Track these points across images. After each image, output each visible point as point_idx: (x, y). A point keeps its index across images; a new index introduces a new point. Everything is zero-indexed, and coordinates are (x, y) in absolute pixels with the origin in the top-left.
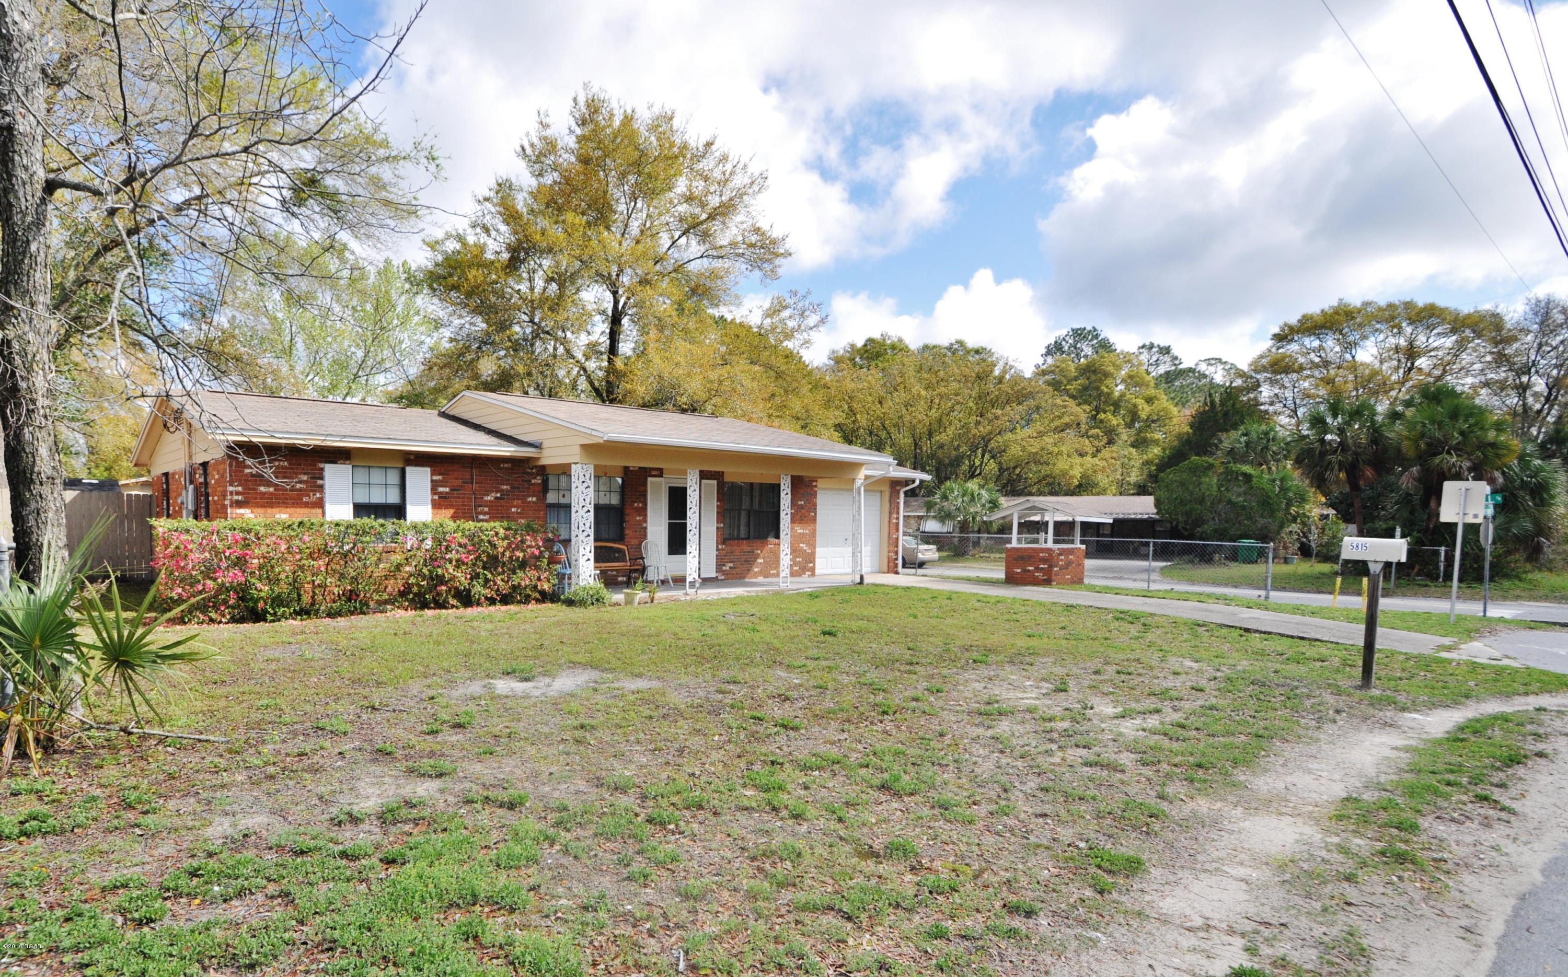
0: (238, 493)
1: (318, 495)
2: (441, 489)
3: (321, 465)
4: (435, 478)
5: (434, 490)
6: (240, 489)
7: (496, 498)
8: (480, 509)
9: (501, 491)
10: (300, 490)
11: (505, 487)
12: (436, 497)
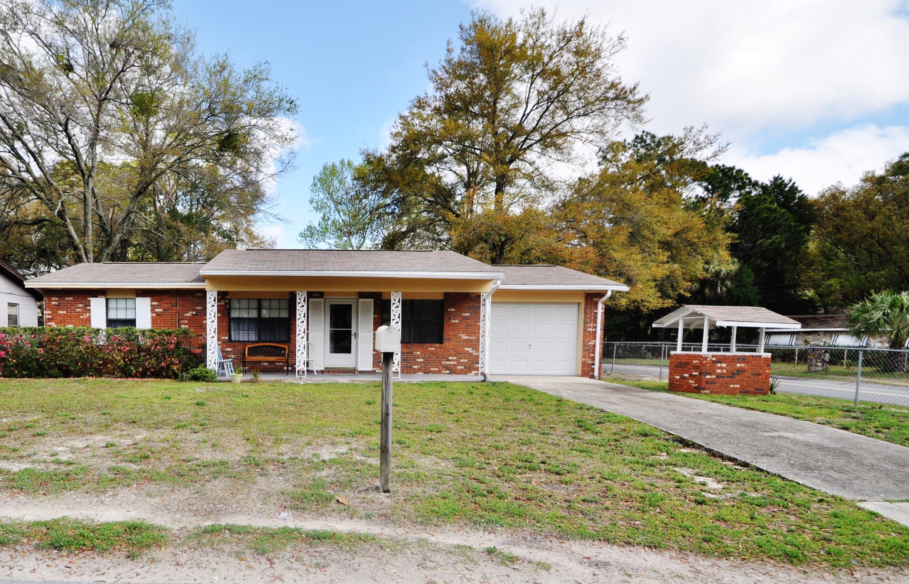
0: (49, 314)
1: (88, 315)
2: (157, 310)
3: (89, 299)
4: (153, 303)
5: (153, 311)
6: (50, 312)
7: (193, 315)
8: (182, 322)
9: (196, 310)
10: (79, 312)
11: (199, 308)
12: (154, 315)
